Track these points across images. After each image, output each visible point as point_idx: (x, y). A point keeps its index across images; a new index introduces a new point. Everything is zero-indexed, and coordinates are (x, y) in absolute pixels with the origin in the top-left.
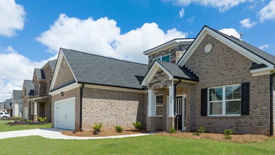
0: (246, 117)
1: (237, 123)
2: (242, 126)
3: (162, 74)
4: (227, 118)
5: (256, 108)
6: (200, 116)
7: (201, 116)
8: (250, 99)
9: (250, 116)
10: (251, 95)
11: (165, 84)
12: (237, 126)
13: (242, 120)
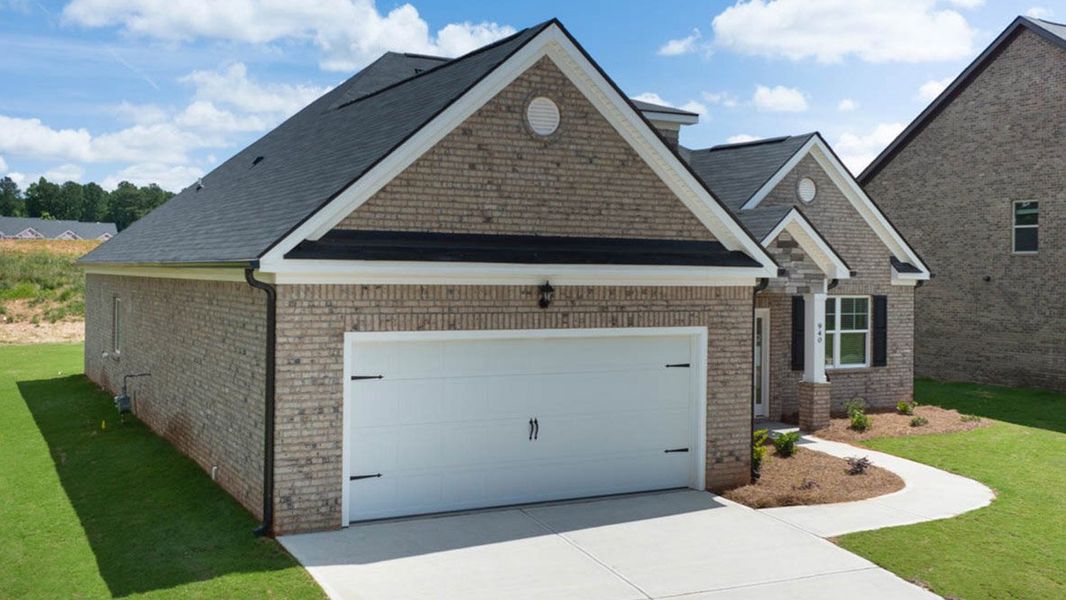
0: (882, 369)
1: (865, 383)
2: (875, 390)
3: (794, 251)
4: (847, 373)
5: (895, 352)
6: (790, 371)
7: (793, 369)
8: (888, 333)
9: (888, 367)
10: (889, 325)
11: (804, 285)
12: (866, 392)
13: (875, 377)
